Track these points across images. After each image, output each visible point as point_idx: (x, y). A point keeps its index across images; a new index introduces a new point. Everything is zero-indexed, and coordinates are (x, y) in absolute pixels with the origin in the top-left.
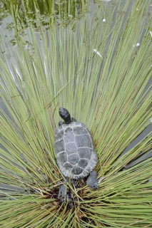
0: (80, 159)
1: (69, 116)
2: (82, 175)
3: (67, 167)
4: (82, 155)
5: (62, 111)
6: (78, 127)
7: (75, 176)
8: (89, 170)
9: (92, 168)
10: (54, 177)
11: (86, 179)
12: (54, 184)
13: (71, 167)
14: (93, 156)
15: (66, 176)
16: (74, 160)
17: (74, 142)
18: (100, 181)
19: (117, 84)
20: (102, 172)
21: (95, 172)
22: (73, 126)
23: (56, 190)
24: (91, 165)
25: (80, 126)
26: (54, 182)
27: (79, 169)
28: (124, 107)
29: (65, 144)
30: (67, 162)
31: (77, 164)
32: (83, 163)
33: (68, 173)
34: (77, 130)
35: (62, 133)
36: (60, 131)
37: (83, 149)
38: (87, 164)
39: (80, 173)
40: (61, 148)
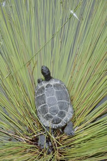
0: (60, 110)
1: (49, 74)
2: (61, 124)
3: (48, 117)
4: (61, 107)
5: (44, 69)
6: (57, 84)
7: (54, 126)
8: (66, 121)
9: (69, 119)
10: (34, 128)
11: (63, 128)
12: (34, 134)
13: (51, 117)
14: (70, 109)
15: (46, 126)
16: (55, 111)
17: (55, 96)
18: (76, 129)
19: (92, 46)
20: (77, 123)
21: (71, 123)
22: (52, 82)
23: (36, 140)
24: (68, 116)
25: (58, 82)
26: (35, 132)
27: (58, 119)
28: (97, 67)
29: (47, 98)
30: (49, 113)
31: (57, 115)
32: (62, 114)
33: (48, 123)
34: (56, 86)
35: (43, 88)
36: (40, 87)
37: (62, 102)
38: (65, 115)
39: (59, 123)
40: (43, 101)
